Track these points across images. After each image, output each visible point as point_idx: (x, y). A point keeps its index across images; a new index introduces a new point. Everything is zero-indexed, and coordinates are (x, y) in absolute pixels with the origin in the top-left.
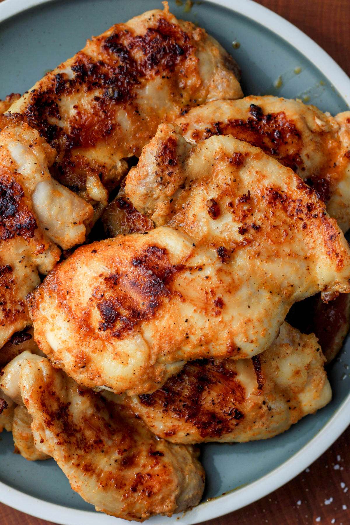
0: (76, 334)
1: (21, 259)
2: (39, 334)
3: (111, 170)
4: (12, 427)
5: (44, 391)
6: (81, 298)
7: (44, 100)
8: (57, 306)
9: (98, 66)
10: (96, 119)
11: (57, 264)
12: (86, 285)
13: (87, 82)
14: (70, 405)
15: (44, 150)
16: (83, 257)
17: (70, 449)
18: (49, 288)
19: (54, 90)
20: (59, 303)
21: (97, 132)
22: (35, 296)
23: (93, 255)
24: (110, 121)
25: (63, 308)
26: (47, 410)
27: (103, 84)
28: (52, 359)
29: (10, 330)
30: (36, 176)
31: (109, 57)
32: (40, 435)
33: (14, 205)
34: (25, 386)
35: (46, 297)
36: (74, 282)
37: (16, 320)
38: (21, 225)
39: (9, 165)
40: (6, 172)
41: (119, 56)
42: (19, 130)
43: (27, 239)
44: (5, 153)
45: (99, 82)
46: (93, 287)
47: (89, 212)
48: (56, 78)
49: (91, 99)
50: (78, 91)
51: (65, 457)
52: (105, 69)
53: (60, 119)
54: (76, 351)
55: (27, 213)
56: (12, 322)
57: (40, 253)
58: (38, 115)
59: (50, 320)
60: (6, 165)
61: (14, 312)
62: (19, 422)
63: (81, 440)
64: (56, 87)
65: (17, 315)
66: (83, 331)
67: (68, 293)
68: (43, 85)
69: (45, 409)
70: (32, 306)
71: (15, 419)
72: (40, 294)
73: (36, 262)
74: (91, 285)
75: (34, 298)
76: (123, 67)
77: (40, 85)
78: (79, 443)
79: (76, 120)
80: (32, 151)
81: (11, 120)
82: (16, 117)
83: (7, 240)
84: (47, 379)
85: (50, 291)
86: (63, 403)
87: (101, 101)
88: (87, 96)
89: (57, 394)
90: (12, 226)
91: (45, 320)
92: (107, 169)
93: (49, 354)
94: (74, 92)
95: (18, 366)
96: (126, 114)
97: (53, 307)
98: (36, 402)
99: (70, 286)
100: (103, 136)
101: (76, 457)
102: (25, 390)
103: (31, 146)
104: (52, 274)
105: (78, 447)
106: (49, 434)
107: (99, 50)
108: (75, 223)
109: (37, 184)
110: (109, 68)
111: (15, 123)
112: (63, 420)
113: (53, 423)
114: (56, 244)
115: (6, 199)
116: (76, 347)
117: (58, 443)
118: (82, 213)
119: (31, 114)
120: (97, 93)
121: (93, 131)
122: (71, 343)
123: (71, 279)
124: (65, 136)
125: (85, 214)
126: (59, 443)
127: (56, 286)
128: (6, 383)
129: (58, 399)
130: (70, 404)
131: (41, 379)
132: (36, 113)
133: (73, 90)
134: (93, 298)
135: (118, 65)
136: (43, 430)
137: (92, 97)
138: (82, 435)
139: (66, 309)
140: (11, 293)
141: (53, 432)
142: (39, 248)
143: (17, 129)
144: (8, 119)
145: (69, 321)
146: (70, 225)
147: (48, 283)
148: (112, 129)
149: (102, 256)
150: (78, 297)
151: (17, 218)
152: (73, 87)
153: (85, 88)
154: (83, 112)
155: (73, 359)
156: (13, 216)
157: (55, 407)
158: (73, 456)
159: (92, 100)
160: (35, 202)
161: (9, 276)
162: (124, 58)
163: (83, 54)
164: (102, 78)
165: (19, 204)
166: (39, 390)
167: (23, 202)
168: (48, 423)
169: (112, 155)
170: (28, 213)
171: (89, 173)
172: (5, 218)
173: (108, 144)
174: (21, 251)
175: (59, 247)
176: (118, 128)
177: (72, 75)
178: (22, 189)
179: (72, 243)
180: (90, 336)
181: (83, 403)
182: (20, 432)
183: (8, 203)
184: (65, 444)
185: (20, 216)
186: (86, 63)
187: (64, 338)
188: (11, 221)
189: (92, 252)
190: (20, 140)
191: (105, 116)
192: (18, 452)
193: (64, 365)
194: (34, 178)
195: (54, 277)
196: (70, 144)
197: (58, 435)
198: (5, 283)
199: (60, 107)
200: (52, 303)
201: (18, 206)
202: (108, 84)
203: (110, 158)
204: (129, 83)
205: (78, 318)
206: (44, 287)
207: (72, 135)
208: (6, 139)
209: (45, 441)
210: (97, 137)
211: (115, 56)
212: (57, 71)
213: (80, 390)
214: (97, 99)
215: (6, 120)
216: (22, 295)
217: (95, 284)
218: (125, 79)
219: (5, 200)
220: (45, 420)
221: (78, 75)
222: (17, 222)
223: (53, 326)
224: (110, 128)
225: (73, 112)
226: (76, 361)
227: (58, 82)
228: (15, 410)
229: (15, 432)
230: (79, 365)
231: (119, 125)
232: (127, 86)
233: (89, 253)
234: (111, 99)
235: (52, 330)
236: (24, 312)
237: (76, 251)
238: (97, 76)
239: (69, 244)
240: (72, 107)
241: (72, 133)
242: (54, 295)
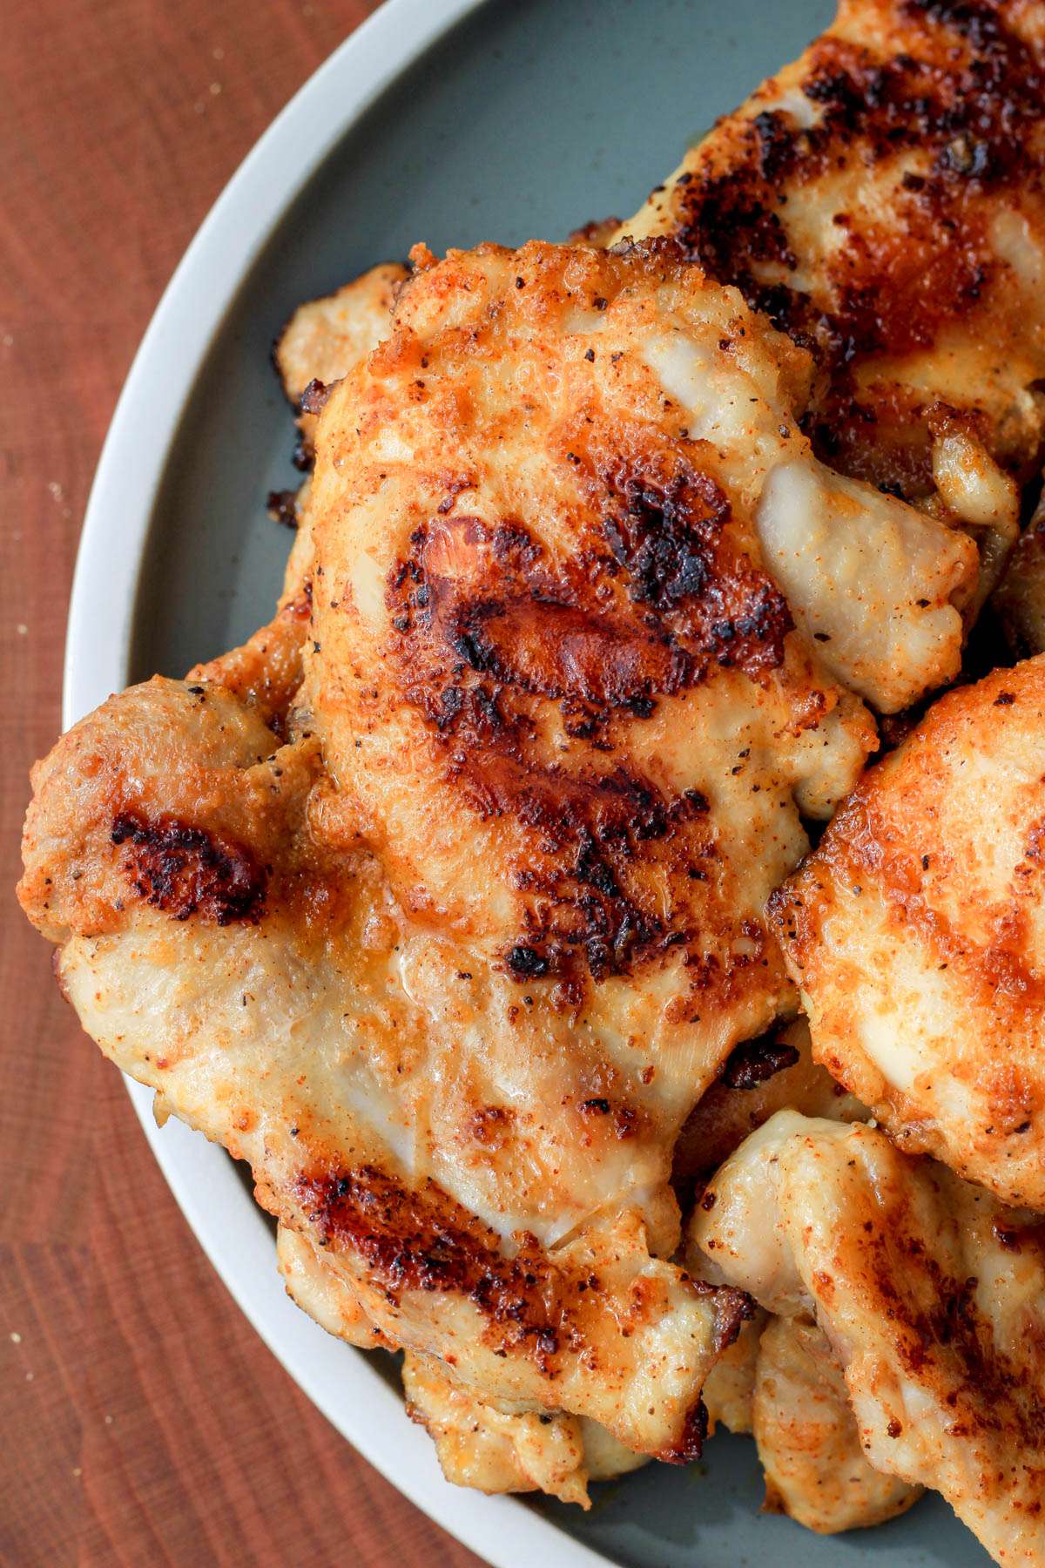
0: (982, 1009)
1: (738, 761)
2: (837, 1030)
3: (1002, 423)
4: (751, 1411)
5: (882, 1237)
6: (982, 872)
7: (726, 207)
8: (892, 918)
9: (896, 73)
10: (921, 252)
11: (871, 764)
12: (994, 821)
13: (867, 130)
14: (975, 1286)
15: (774, 354)
16: (965, 724)
17: (999, 1450)
18: (851, 860)
19: (759, 167)
20: (894, 908)
21: (932, 297)
22: (802, 896)
23: (1002, 711)
24: (971, 255)
25: (914, 922)
26: (902, 1308)
27: (924, 131)
28: (893, 1121)
29: (721, 1036)
30: (762, 443)
31: (929, 41)
32: (886, 1406)
33: (699, 555)
34: (810, 1229)
35: (844, 891)
36: (947, 820)
37: (737, 994)
38: (731, 626)
39: (659, 417)
40: (651, 442)
41: (964, 34)
42: (672, 297)
43: (758, 675)
44: (636, 376)
45: (912, 128)
46: (1024, 823)
47: (966, 559)
48: (759, 127)
49: (892, 186)
50: (841, 164)
51: (985, 1482)
52: (924, 81)
53: (793, 265)
54: (992, 1069)
55: (749, 578)
56: (724, 1005)
57: (807, 728)
58: (716, 257)
59: (871, 970)
60: (649, 417)
61: (728, 965)
62: (781, 1383)
63: (1031, 1414)
64: (762, 156)
65: (740, 977)
66: (1004, 992)
67: (926, 864)
68: (714, 156)
69: (895, 1307)
70: (792, 935)
71: (766, 1373)
72: (821, 886)
73: (790, 765)
74: (1014, 820)
75: (799, 904)
76: (988, 66)
77: (705, 156)
78: (1029, 1424)
79: (852, 264)
80: (734, 359)
81: (638, 265)
82: (657, 251)
83: (683, 691)
84: (886, 1193)
85: (856, 871)
86: (953, 1281)
87: (931, 187)
88: (876, 178)
89: (929, 1246)
90: (697, 635)
91: (850, 977)
92: (989, 417)
93: (878, 1102)
94: (830, 167)
95: (765, 1165)
96: (1026, 227)
97: (876, 926)
98: (860, 1280)
99: (934, 837)
100: (958, 309)
101: (1022, 1476)
102: (811, 1241)
103: (725, 344)
104: (852, 808)
105: (1027, 1441)
106: (917, 1397)
107: (889, 21)
108: (923, 603)
109: (768, 475)
110: (938, 74)
111: (654, 273)
112: (962, 1344)
113: (928, 1354)
114: (856, 692)
115: (667, 539)
116: (986, 1056)
117: (956, 1429)
118: (942, 564)
119: (691, 254)
120: (912, 163)
121: (917, 295)
122: (967, 1045)
123: (933, 812)
124: (824, 320)
125: (953, 569)
126: (960, 1430)
127: (876, 849)
128: (731, 1234)
129: (933, 1268)
130: (973, 1283)
131: (865, 1196)
132: (708, 250)
133: (826, 161)
134: (1032, 866)
135: (969, 61)
136: (895, 1385)
137: (896, 177)
138: (1033, 1395)
139: (924, 926)
140: (712, 897)
141: (935, 1388)
142: (802, 708)
143: (663, 292)
144: (626, 263)
145: (944, 966)
146: (907, 613)
147: (841, 840)
148: (982, 280)
149: (1036, 711)
150: (971, 869)
151: (713, 601)
152: (824, 151)
153: (863, 150)
154: (871, 233)
155: (981, 1102)
156: (700, 594)
157: (926, 1298)
158: (1013, 1476)
159: (897, 190)
160: (769, 542)
161: (697, 830)
162: (985, 36)
163: (836, 42)
164: (919, 109)
165: (714, 552)
166: (866, 1238)
167: (727, 539)
168: (911, 1358)
169: (997, 371)
170: (754, 579)
171: (940, 424)
172: (666, 610)
173: (978, 336)
174: (735, 729)
175: (869, 705)
176: (1003, 277)
177: (808, 114)
178: (720, 494)
179: (916, 683)
180: (1033, 1007)
181: (1021, 1277)
182: (786, 1421)
183: (674, 553)
184: (982, 1432)
185: (725, 594)
186: (853, 70)
187: (936, 1031)
188: (691, 615)
189: (997, 703)
190: (684, 328)
191: (951, 237)
192: (779, 1506)
193: (940, 1137)
194: (757, 452)
195: (864, 815)
196: (845, 347)
197: (951, 1400)
198: (684, 860)
199: (787, 225)
200: (866, 912)
201: (714, 558)
202: (944, 129)
203: (991, 383)
204: (1016, 118)
205: (978, 950)
206: (831, 860)
207: (847, 315)
208: (632, 329)
209: (905, 1429)
210: (932, 311)
211: (951, 35)
212: (753, 109)
213: (1005, 1230)
214: (913, 183)
215: (621, 265)
216: (752, 898)
217: (1030, 811)
218: (1001, 105)
219: (661, 541)
220: (899, 1345)
221: (831, 110)
222: (716, 616)
223: (886, 992)
224: (977, 277)
225: (834, 239)
226: (992, 1110)
227: (769, 138)
228: (765, 1339)
229: (765, 1423)
230: (1009, 1121)
231: (1007, 266)
232: (1014, 127)
233: (986, 709)
234: (965, 177)
235: (886, 1008)
236: (766, 963)
237: (934, 708)
238: (899, 108)
239: (905, 687)
240: (830, 222)
241: (844, 308)
242: (871, 880)
